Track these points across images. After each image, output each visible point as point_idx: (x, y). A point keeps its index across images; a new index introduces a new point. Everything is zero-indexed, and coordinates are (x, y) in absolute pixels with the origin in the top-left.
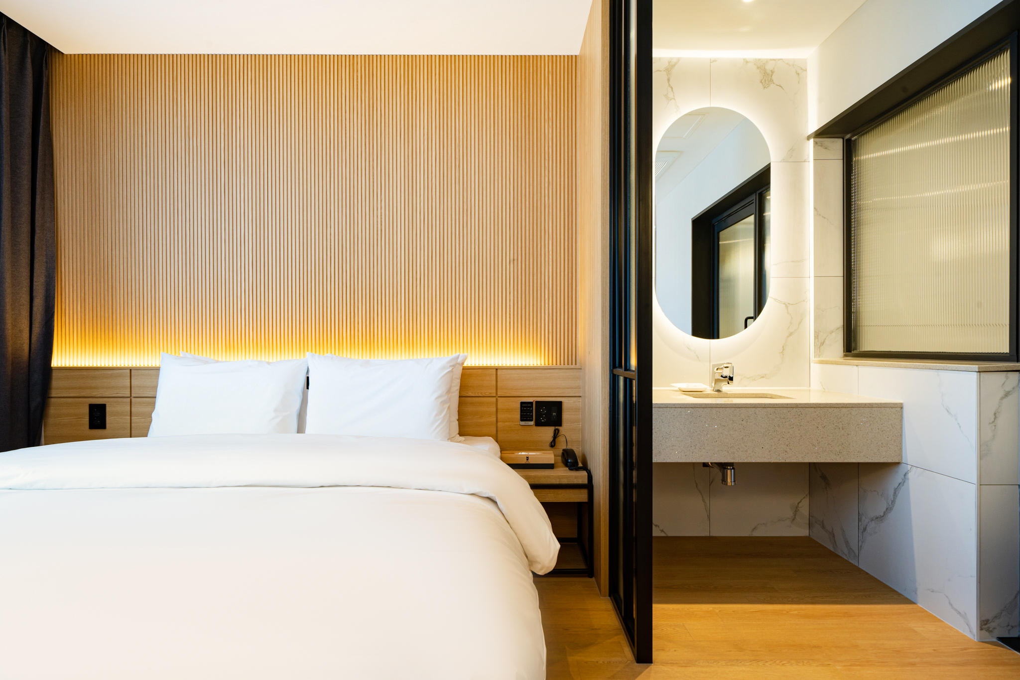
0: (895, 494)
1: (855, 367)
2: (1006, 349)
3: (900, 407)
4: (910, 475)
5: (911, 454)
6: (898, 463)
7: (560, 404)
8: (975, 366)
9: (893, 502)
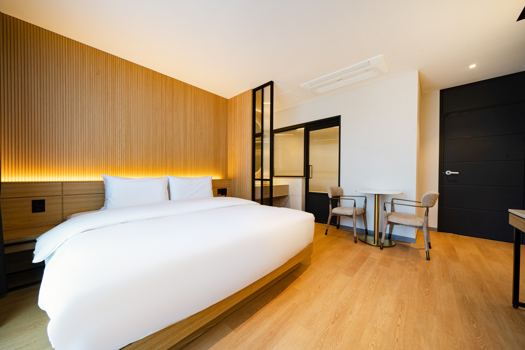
0: (287, 201)
1: (278, 179)
2: (303, 175)
3: (288, 185)
4: (290, 197)
5: (290, 193)
6: (288, 195)
7: (226, 189)
8: (302, 178)
9: (287, 202)
